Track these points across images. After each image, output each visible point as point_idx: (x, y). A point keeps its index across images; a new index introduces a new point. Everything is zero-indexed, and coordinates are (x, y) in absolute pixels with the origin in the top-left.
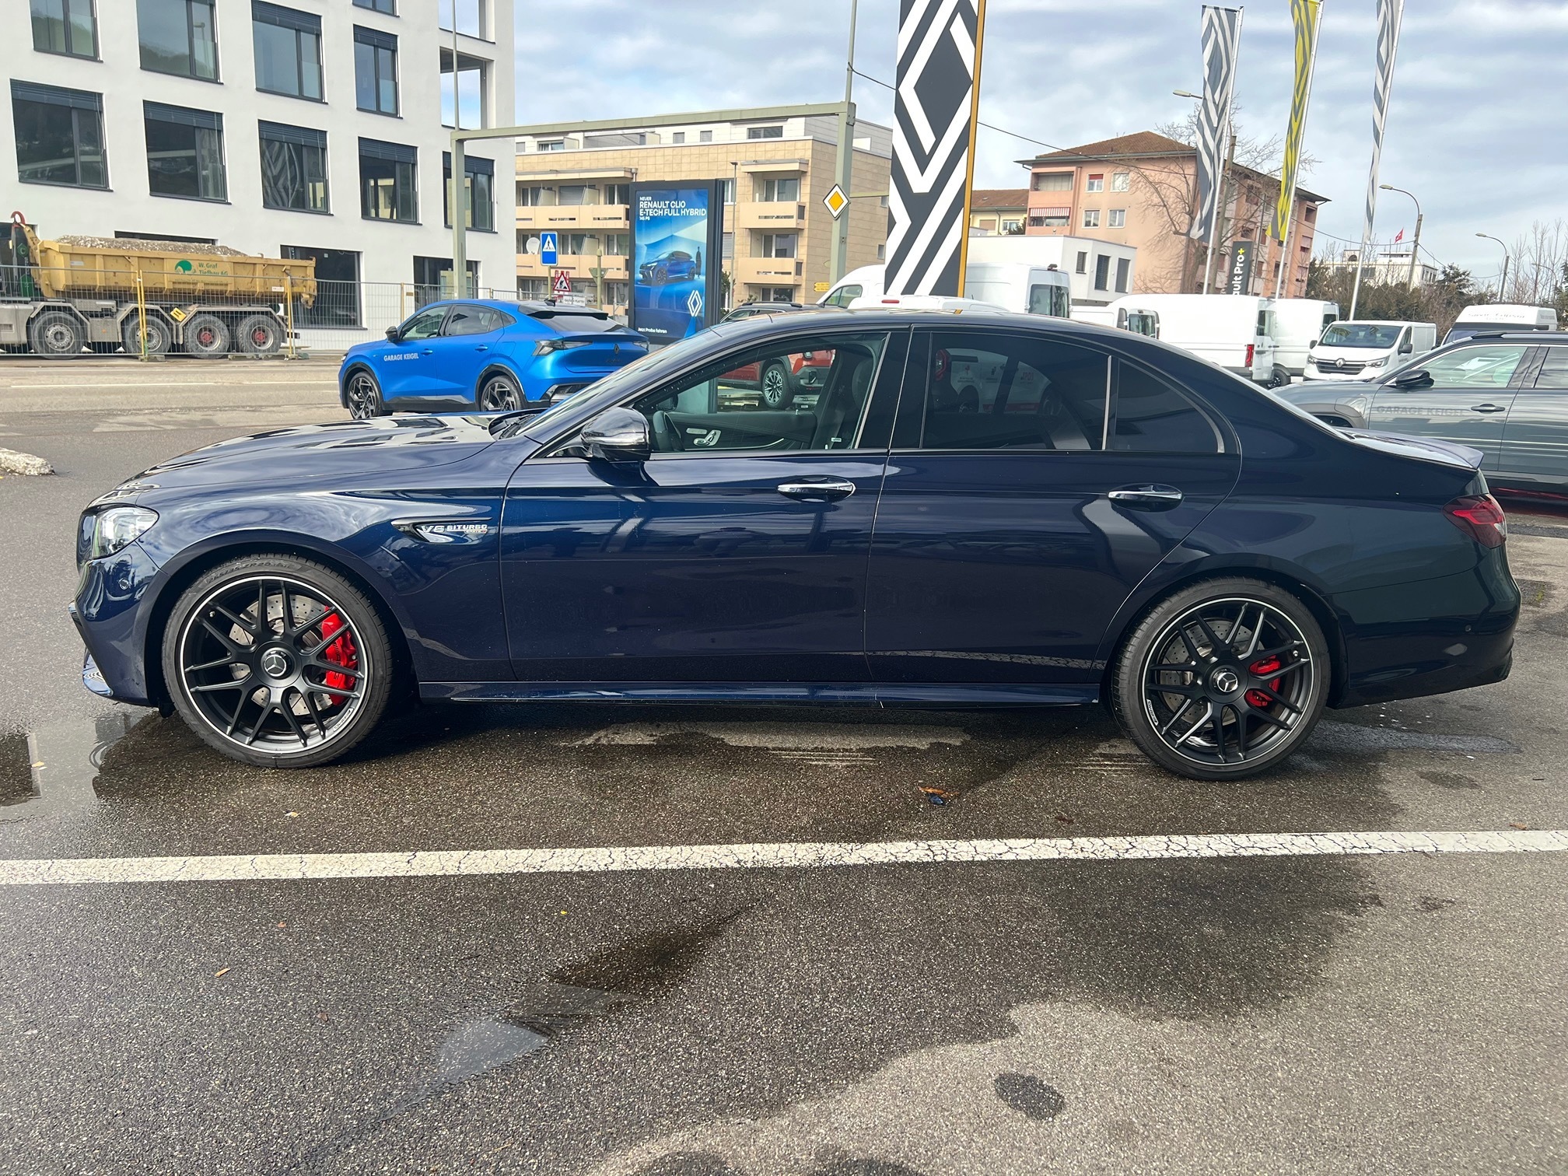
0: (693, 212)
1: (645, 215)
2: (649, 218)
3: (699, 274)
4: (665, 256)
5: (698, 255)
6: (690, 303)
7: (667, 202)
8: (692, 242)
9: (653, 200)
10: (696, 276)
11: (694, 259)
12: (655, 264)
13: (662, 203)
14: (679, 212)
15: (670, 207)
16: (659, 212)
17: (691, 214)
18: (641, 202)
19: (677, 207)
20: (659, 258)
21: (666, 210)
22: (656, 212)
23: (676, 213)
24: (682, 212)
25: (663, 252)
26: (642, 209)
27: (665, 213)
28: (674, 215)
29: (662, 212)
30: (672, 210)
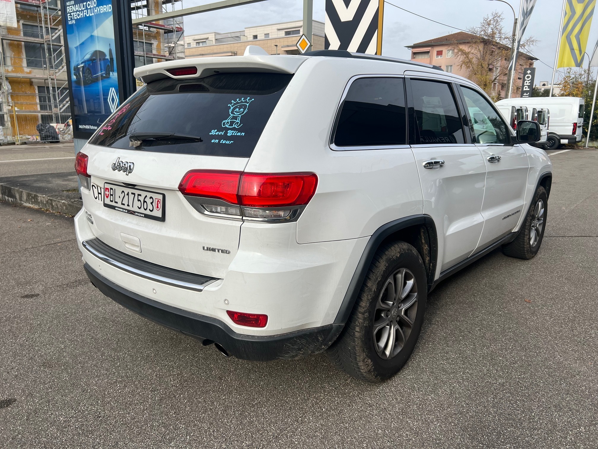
1: (71, 19)
2: (74, 22)
3: (113, 71)
4: (88, 57)
5: (110, 51)
6: (110, 101)
7: (85, 4)
8: (105, 40)
9: (75, 4)
10: (111, 73)
11: (108, 57)
12: (83, 65)
13: (81, 5)
14: (94, 12)
15: (87, 9)
16: (81, 14)
17: (101, 12)
18: (68, 7)
19: (92, 7)
20: (85, 58)
21: (84, 11)
22: (78, 15)
23: (91, 13)
24: (95, 11)
25: (87, 53)
26: (69, 13)
27: (85, 14)
28: (91, 15)
29: (82, 14)
30: (88, 10)
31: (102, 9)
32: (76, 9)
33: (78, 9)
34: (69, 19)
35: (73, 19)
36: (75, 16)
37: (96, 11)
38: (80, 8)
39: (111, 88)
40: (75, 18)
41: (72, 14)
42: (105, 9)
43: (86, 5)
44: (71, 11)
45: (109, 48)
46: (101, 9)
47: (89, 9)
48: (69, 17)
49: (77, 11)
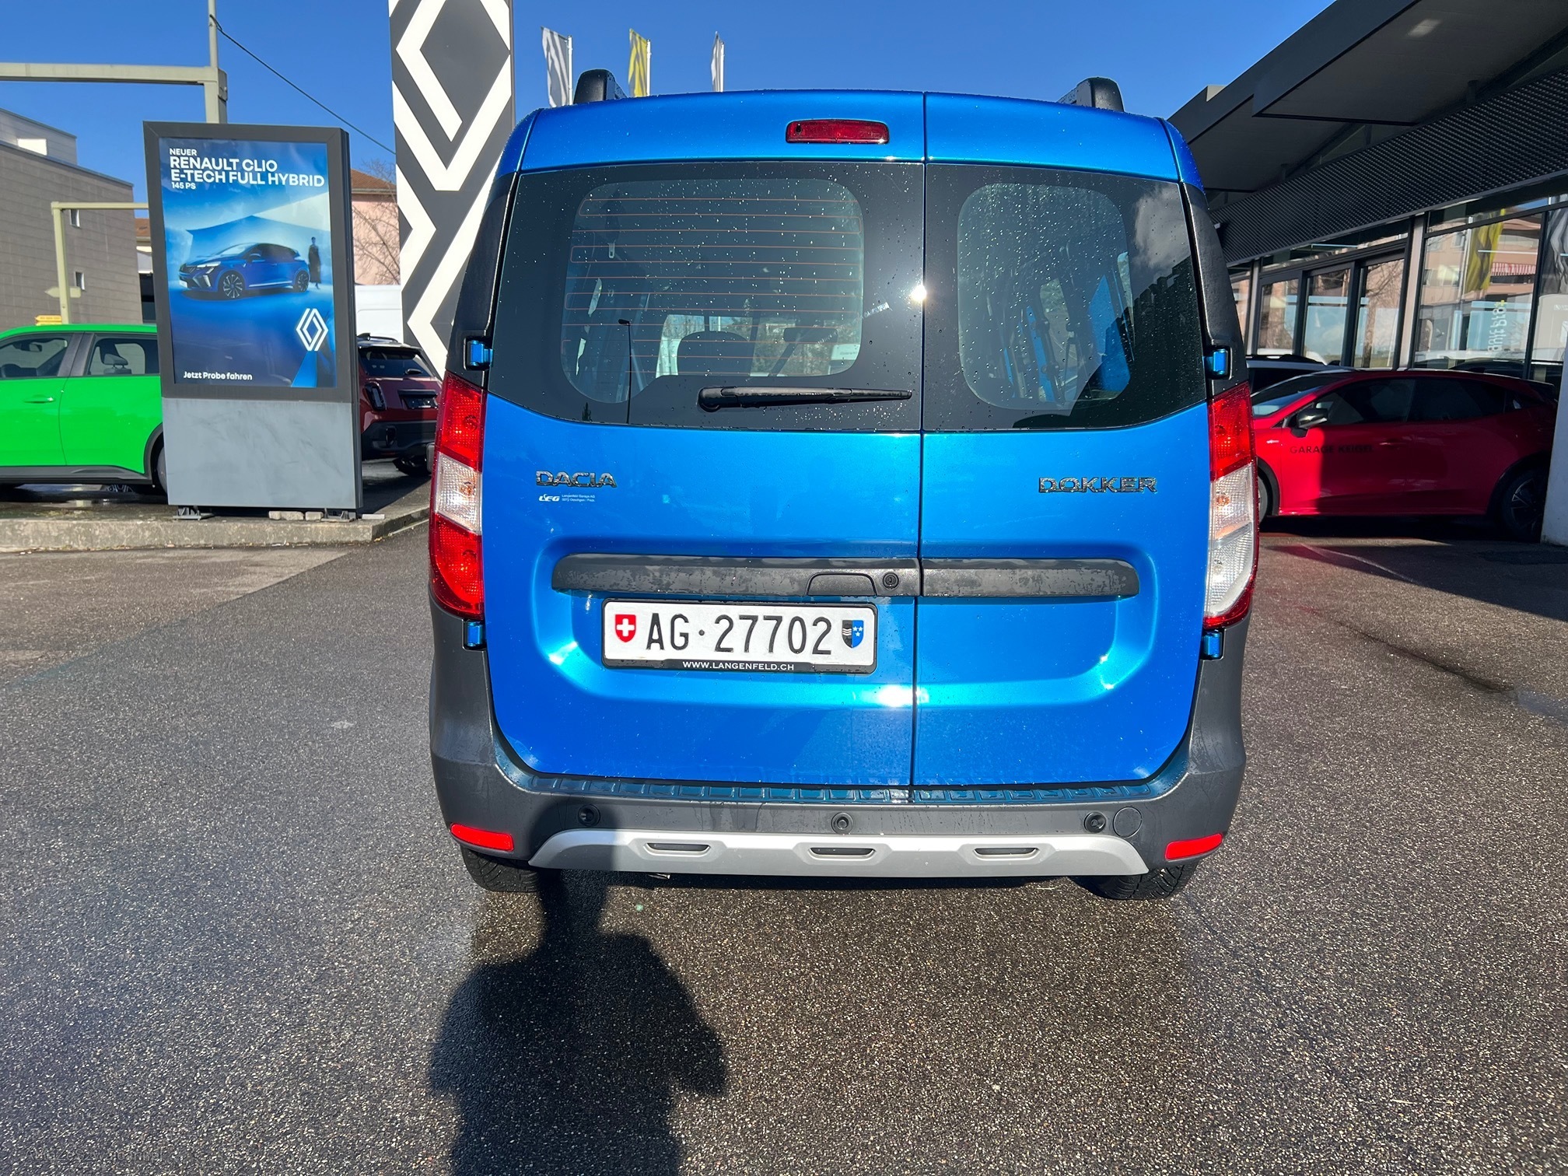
0: (293, 179)
1: (184, 180)
2: (194, 187)
3: (317, 280)
4: (236, 251)
5: (314, 253)
6: (301, 330)
7: (234, 161)
8: (298, 229)
9: (201, 156)
10: (311, 286)
11: (304, 257)
12: (216, 264)
13: (223, 163)
14: (264, 179)
15: (241, 170)
16: (218, 177)
17: (291, 183)
18: (172, 158)
19: (257, 169)
20: (224, 253)
21: (231, 173)
22: (209, 177)
23: (255, 179)
24: (270, 179)
25: (232, 244)
26: (175, 168)
27: (231, 179)
28: (252, 182)
29: (223, 177)
30: (246, 174)
31: (296, 180)
32: (204, 165)
33: (209, 165)
34: (173, 179)
35: (189, 179)
36: (196, 176)
37: (276, 179)
38: (217, 165)
39: (308, 310)
40: (197, 180)
41: (189, 172)
42: (305, 182)
43: (239, 165)
44: (183, 166)
45: (311, 243)
46: (291, 180)
47: (248, 172)
48: (173, 175)
49: (207, 169)
